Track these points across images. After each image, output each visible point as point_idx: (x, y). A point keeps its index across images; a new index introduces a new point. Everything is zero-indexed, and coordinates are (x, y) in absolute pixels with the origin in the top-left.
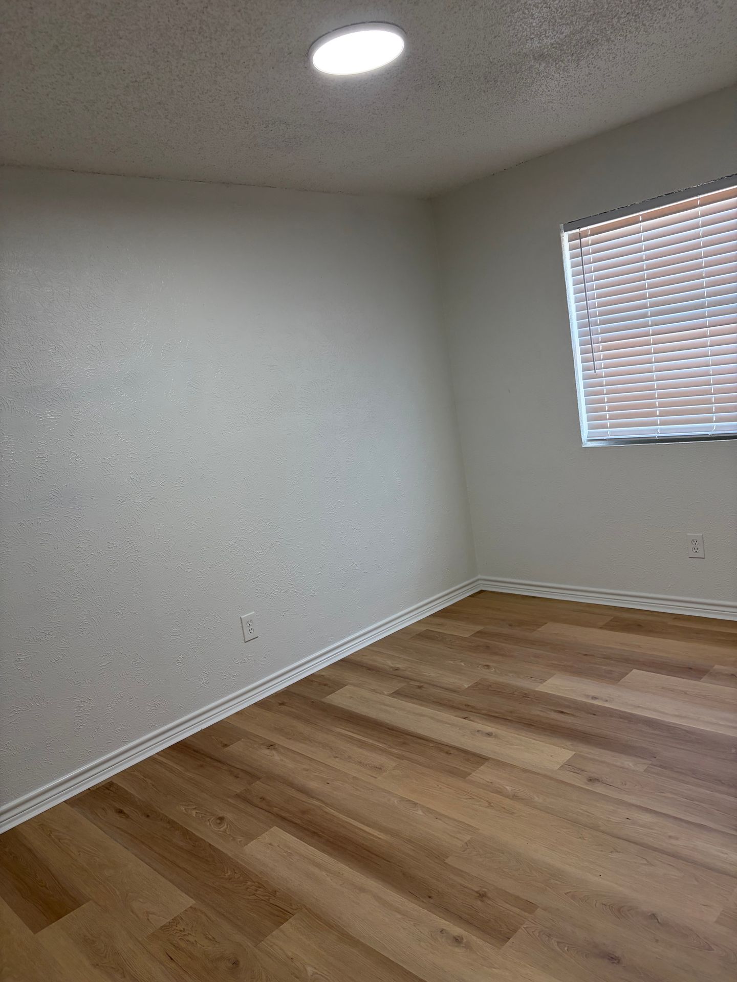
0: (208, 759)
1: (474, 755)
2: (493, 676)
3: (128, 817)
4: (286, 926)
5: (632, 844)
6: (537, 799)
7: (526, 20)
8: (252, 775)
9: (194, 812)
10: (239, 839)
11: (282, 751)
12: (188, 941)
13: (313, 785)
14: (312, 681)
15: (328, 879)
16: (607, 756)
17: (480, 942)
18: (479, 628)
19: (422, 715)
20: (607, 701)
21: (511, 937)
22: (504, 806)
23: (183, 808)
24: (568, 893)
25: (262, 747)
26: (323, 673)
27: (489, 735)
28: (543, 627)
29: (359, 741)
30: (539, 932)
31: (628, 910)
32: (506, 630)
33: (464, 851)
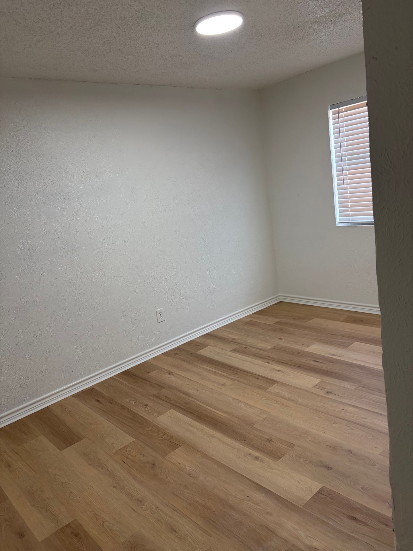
0: (140, 379)
1: (271, 380)
2: (282, 343)
3: (101, 403)
4: (177, 450)
5: (344, 421)
6: (300, 400)
7: (305, 7)
8: (161, 386)
9: (133, 402)
10: (155, 414)
11: (176, 375)
12: (132, 455)
13: (191, 391)
14: (191, 344)
15: (197, 432)
16: (337, 382)
17: (267, 459)
18: (278, 320)
19: (246, 361)
20: (340, 356)
21: (282, 457)
22: (283, 403)
23: (128, 400)
24: (310, 440)
25: (166, 373)
26: (197, 340)
27: (279, 371)
28: (311, 320)
29: (214, 372)
30: (295, 456)
31: (338, 448)
32: (292, 321)
33: (263, 422)
